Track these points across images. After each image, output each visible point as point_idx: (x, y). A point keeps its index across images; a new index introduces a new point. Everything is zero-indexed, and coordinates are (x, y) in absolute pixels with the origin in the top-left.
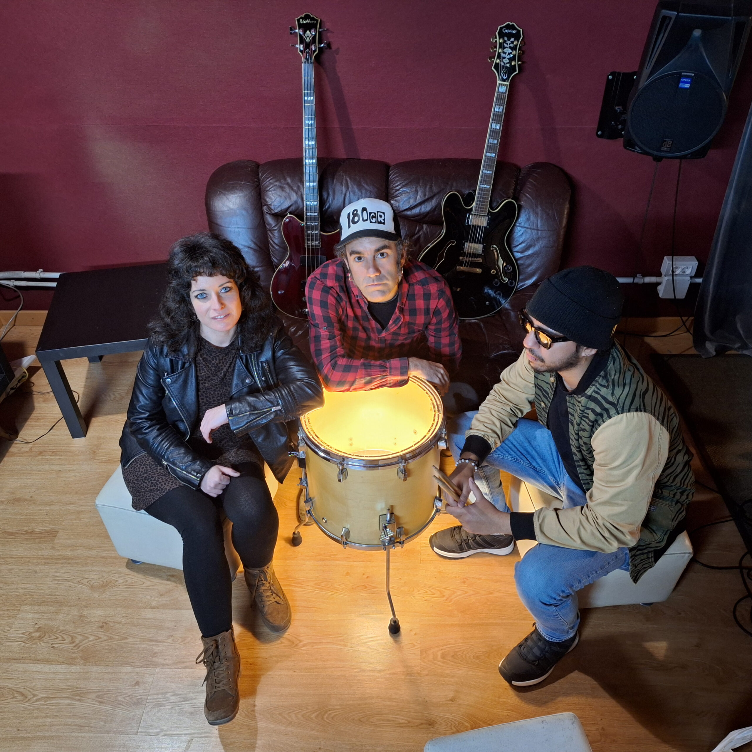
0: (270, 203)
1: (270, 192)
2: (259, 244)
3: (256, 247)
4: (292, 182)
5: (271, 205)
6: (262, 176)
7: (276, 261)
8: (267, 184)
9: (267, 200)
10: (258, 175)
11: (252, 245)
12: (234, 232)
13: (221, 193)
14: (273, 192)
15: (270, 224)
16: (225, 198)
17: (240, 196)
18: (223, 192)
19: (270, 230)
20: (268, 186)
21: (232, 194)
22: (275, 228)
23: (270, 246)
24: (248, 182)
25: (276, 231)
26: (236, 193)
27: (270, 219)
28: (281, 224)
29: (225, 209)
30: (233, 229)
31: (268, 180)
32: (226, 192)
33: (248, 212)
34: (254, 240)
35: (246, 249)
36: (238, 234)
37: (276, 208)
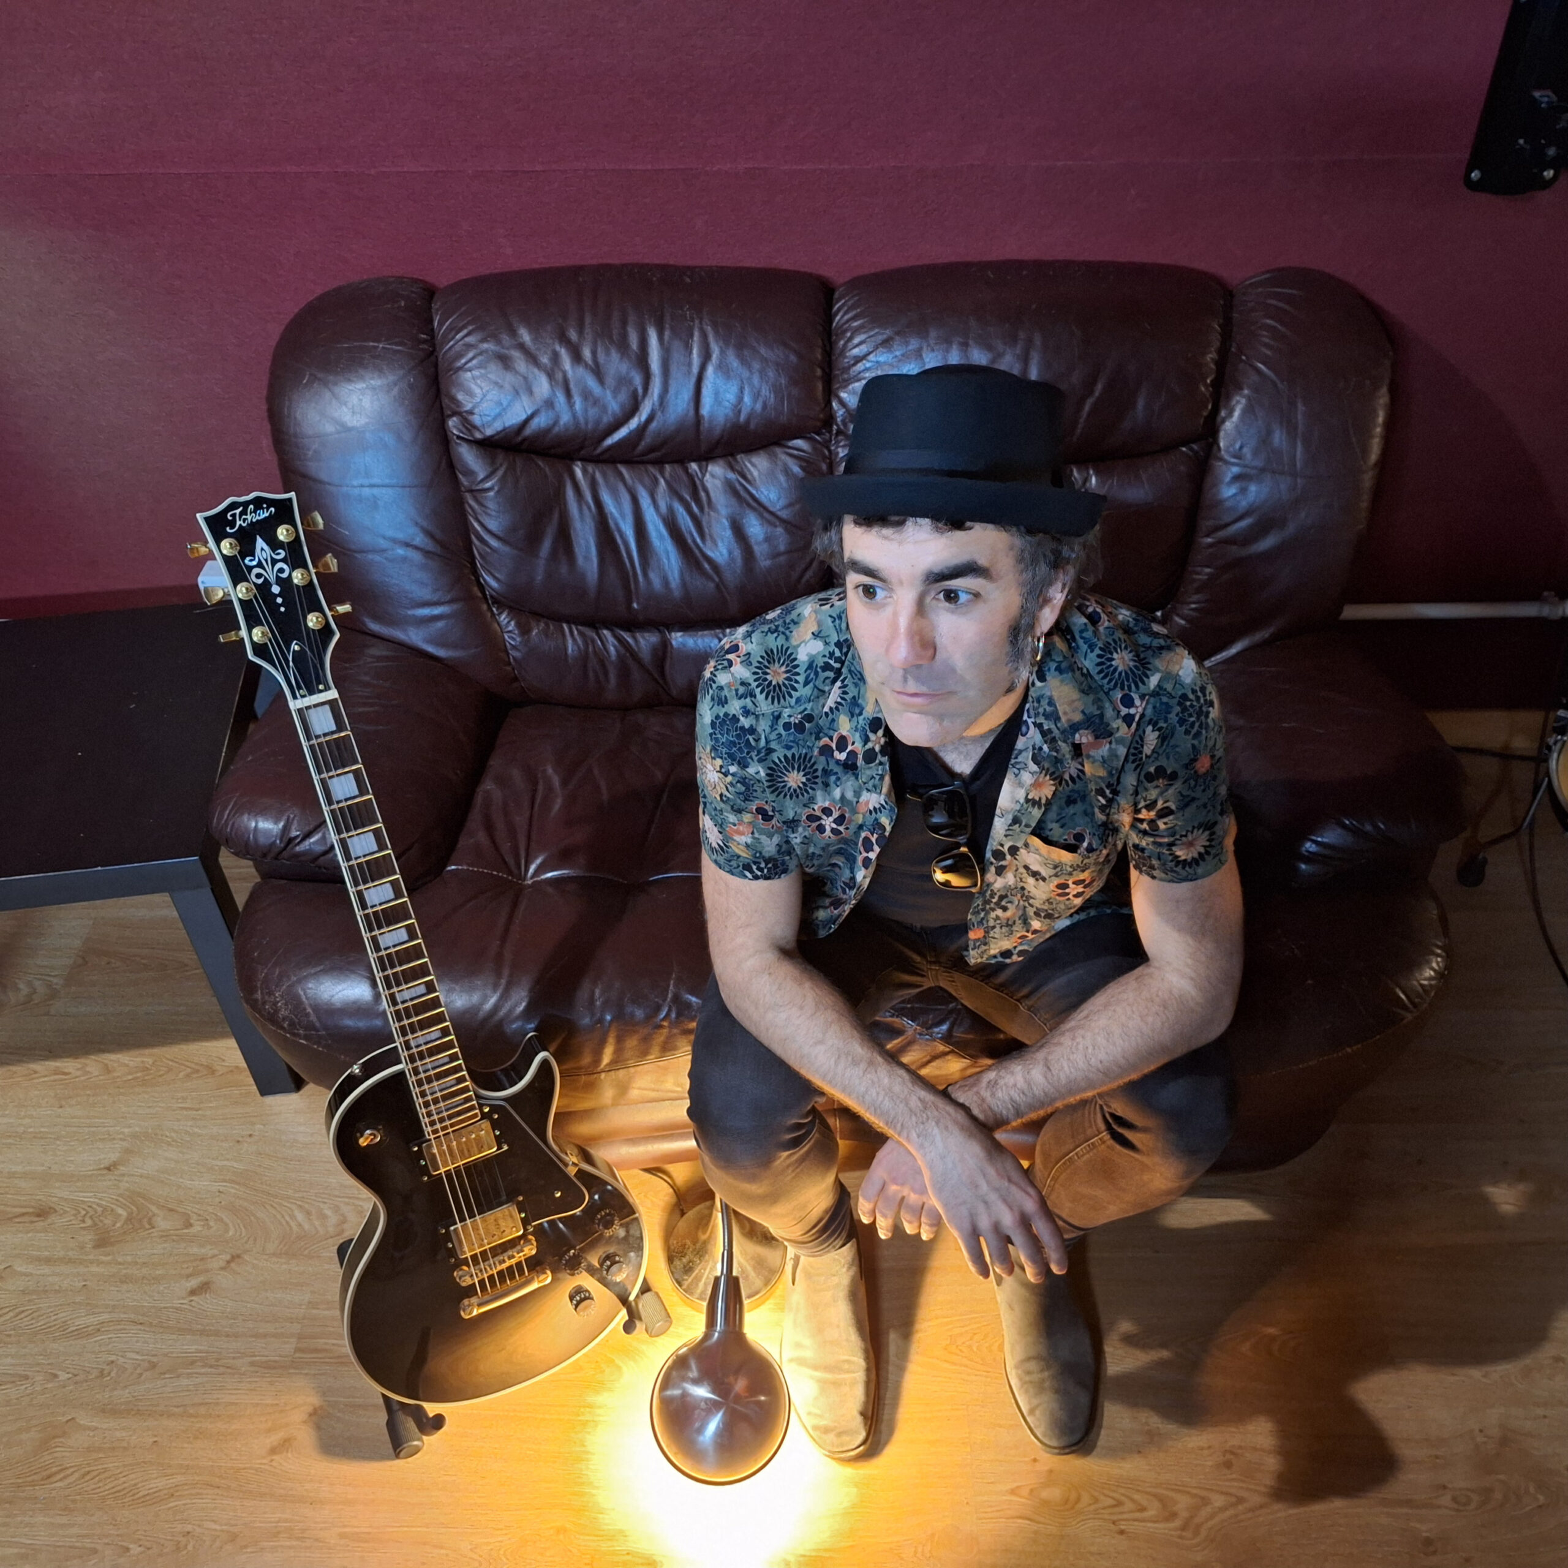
0: (468, 407)
1: (469, 374)
2: (438, 534)
3: (430, 546)
4: (535, 340)
5: (471, 413)
6: (441, 324)
7: (494, 584)
8: (457, 348)
9: (460, 397)
10: (431, 321)
11: (420, 539)
12: (360, 500)
13: (314, 378)
14: (476, 373)
15: (469, 473)
16: (328, 395)
17: (375, 389)
18: (320, 375)
19: (471, 491)
20: (460, 356)
21: (349, 381)
22: (488, 485)
23: (473, 537)
24: (396, 344)
25: (491, 494)
26: (362, 378)
27: (468, 456)
28: (505, 473)
29: (329, 428)
30: (356, 491)
31: (458, 337)
32: (331, 378)
33: (399, 438)
34: (425, 524)
35: (401, 551)
36: (374, 503)
37: (489, 424)
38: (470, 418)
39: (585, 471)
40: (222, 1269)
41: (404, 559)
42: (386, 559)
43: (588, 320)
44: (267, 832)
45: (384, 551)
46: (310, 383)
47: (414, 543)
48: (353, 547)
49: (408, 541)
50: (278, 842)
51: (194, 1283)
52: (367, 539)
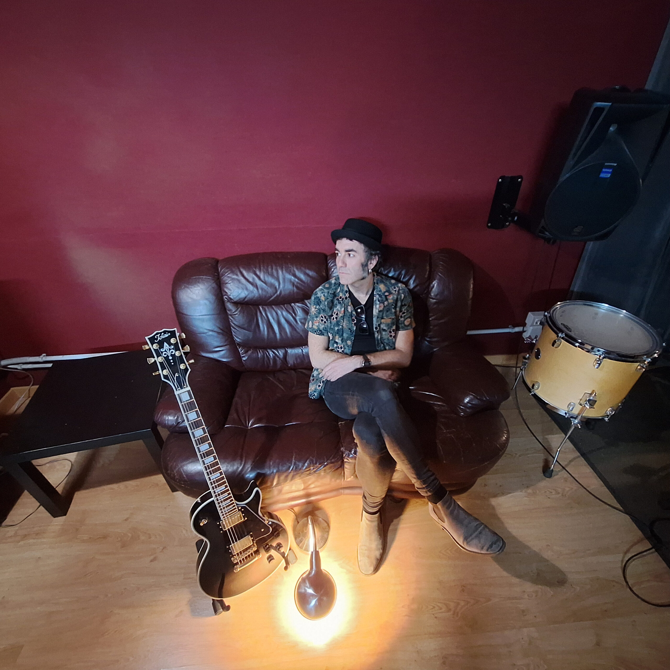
0: (229, 294)
1: (229, 285)
2: (221, 327)
3: (220, 331)
4: (247, 274)
5: (230, 295)
6: (221, 271)
7: (238, 340)
8: (226, 277)
9: (227, 291)
10: (218, 270)
11: (216, 329)
12: (199, 319)
13: (185, 287)
14: (231, 284)
15: (230, 310)
16: (189, 291)
17: (202, 289)
18: (187, 286)
19: (231, 315)
20: (227, 280)
21: (195, 286)
22: (236, 313)
23: (232, 328)
24: (209, 276)
25: (237, 315)
26: (198, 286)
27: (229, 306)
28: (241, 310)
29: (190, 300)
30: (198, 317)
31: (226, 274)
32: (190, 286)
33: (210, 302)
34: (218, 326)
35: (211, 333)
36: (203, 320)
37: (235, 298)
38: (230, 296)
39: (262, 308)
40: (161, 552)
41: (211, 335)
42: (207, 335)
43: (262, 268)
44: (171, 420)
45: (206, 333)
46: (184, 288)
47: (214, 330)
48: (197, 332)
49: (213, 330)
50: (175, 423)
51: (152, 557)
52: (201, 330)
